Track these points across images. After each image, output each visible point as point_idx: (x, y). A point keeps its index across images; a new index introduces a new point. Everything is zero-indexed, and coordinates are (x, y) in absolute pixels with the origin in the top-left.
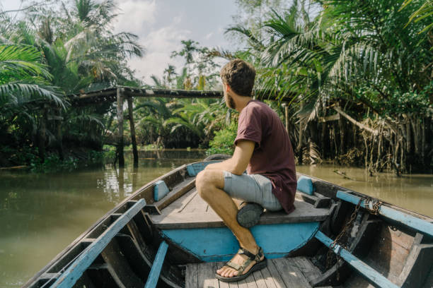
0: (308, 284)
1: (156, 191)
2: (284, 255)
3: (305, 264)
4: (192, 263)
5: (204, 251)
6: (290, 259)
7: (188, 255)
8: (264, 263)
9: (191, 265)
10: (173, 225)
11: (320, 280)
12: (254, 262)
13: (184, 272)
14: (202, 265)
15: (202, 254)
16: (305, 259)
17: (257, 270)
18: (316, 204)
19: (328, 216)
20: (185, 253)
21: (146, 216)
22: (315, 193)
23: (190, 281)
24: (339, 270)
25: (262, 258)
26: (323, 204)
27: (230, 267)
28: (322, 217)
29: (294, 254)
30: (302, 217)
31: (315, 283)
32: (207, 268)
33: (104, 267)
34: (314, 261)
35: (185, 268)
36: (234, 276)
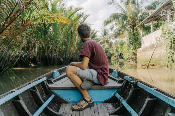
0: (108, 113)
1: (54, 75)
2: (102, 102)
3: (110, 106)
4: (64, 103)
5: (69, 99)
6: (104, 103)
7: (63, 100)
8: (92, 104)
9: (63, 104)
10: (57, 88)
11: (113, 112)
12: (88, 104)
13: (60, 106)
14: (68, 104)
15: (68, 100)
16: (110, 104)
17: (89, 107)
18: (118, 82)
19: (121, 87)
20: (62, 99)
21: (46, 84)
22: (119, 77)
23: (61, 110)
24: (121, 108)
25: (91, 102)
26: (120, 82)
27: (78, 105)
28: (118, 87)
29: (106, 102)
30: (110, 87)
31: (110, 113)
32: (70, 105)
33: (19, 101)
34: (114, 105)
35: (61, 105)
36: (79, 109)
